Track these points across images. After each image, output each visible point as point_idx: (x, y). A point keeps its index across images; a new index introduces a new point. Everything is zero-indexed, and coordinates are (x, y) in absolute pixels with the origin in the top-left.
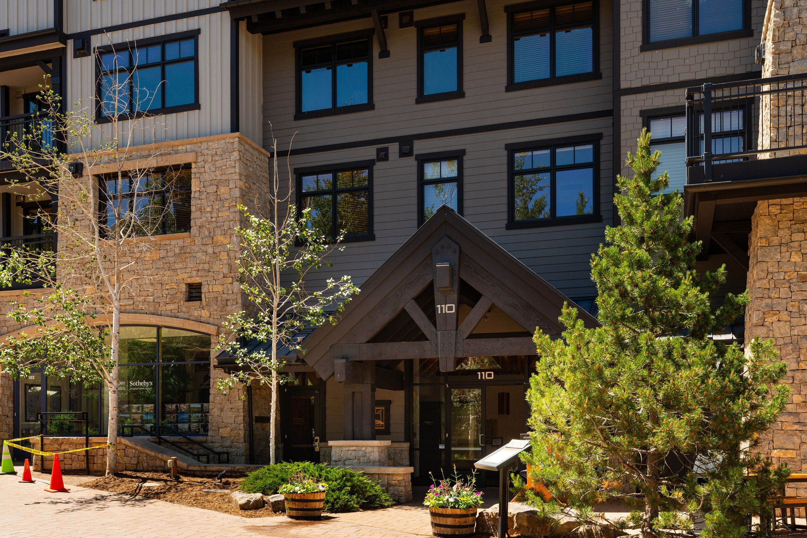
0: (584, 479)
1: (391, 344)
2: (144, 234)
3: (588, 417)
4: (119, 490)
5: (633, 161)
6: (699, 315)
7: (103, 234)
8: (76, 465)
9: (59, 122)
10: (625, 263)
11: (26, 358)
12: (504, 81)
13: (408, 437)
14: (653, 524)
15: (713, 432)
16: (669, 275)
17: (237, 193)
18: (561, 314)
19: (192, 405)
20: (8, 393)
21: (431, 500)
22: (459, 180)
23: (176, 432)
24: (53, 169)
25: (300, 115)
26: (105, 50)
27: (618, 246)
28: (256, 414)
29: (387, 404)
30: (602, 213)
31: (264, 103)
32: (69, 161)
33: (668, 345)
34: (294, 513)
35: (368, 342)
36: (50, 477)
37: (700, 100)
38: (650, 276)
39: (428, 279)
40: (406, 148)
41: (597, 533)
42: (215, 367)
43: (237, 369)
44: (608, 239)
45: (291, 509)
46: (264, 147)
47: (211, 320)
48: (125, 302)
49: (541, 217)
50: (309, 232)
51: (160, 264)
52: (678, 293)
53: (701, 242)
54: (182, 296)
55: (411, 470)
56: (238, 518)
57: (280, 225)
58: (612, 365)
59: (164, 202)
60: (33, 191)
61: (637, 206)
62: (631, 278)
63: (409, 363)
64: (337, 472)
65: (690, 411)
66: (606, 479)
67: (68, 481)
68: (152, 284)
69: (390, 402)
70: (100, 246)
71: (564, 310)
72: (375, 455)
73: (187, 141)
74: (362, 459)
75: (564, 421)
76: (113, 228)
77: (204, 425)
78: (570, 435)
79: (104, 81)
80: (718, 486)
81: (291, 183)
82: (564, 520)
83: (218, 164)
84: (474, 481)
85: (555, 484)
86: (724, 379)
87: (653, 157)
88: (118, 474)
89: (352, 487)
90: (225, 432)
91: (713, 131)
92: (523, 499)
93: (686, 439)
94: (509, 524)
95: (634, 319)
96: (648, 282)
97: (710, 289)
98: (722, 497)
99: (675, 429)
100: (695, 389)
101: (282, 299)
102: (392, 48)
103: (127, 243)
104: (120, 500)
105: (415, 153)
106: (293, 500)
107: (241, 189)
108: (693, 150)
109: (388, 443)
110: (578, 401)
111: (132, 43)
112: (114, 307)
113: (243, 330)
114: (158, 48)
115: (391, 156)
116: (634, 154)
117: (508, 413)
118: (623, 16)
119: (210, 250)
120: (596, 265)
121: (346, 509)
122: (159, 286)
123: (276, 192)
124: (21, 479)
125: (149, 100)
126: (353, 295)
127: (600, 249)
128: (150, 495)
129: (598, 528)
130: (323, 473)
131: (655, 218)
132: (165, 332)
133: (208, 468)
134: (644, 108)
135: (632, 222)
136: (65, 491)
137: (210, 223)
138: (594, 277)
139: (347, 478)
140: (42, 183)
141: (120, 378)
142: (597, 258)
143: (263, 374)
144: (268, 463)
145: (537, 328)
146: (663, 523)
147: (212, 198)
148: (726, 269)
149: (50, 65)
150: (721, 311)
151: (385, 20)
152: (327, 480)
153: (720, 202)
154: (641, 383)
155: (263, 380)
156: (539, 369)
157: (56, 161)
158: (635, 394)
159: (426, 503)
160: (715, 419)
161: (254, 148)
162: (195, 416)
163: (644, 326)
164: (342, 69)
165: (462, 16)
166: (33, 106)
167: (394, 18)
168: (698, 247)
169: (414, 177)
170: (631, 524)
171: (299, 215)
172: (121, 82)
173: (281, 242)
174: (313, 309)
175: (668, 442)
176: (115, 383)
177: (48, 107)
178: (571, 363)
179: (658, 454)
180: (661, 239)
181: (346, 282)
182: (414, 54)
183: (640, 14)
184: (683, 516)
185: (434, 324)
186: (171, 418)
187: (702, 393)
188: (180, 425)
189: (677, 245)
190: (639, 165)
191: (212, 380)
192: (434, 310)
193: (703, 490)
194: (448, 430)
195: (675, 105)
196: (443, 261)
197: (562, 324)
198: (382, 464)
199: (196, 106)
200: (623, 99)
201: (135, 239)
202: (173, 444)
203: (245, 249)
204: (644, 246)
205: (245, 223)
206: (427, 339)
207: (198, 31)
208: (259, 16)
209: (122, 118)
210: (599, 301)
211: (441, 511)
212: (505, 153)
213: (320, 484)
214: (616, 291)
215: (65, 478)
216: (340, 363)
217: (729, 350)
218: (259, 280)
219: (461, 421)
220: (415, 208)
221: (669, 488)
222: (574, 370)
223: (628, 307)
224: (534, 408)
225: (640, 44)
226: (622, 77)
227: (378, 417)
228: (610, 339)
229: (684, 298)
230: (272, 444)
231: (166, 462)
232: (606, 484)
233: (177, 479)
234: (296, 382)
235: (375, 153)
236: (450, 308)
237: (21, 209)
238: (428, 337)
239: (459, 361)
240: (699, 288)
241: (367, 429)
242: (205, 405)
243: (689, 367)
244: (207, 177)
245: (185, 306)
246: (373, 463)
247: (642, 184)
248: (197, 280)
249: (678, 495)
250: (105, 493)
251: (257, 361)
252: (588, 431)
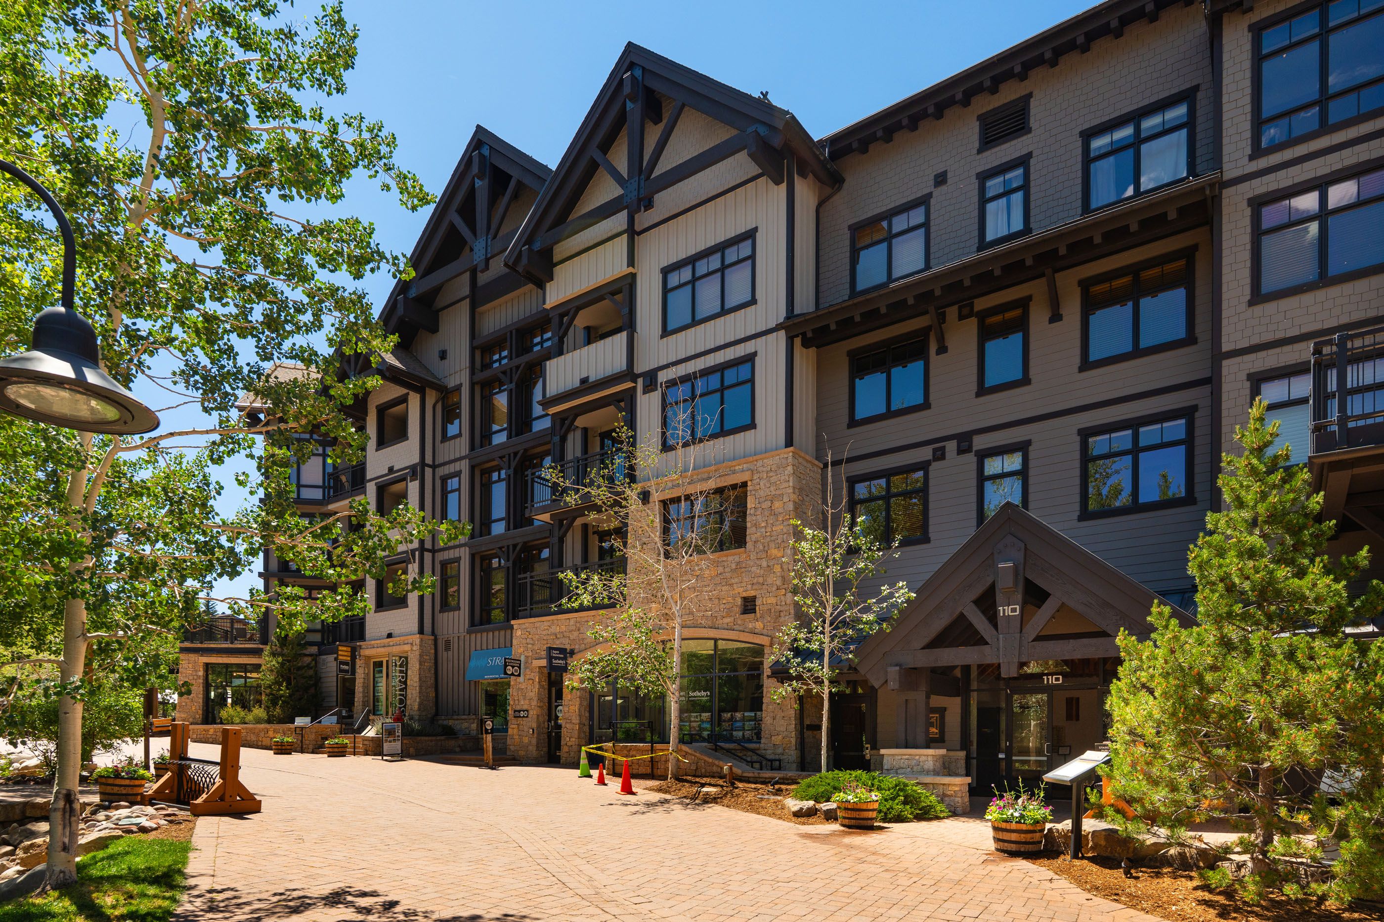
0: (1177, 796)
1: (947, 650)
2: (705, 553)
3: (1182, 727)
4: (680, 794)
5: (1243, 436)
6: (1331, 609)
7: (667, 555)
8: (642, 770)
9: (630, 456)
10: (1233, 553)
11: (601, 673)
12: (1077, 361)
13: (965, 745)
14: (1268, 851)
15: (1351, 745)
16: (1291, 562)
17: (791, 506)
18: (1150, 613)
19: (746, 714)
20: (585, 703)
21: (993, 813)
22: (1023, 474)
23: (730, 739)
24: (625, 499)
25: (853, 423)
26: (672, 383)
27: (1223, 534)
28: (807, 722)
29: (942, 711)
30: (1196, 495)
31: (818, 415)
32: (639, 490)
33: (1290, 645)
34: (846, 822)
35: (923, 648)
36: (620, 780)
37: (1331, 354)
38: (1266, 566)
39: (990, 580)
40: (965, 445)
41: (1192, 857)
42: (768, 677)
43: (791, 678)
44: (1209, 526)
45: (844, 818)
46: (817, 459)
47: (765, 632)
48: (686, 618)
49: (1117, 504)
50: (861, 541)
51: (718, 580)
52: (1303, 584)
53: (1334, 522)
54: (737, 610)
55: (969, 780)
56: (792, 824)
57: (833, 534)
58: (1214, 668)
59: (722, 522)
60: (609, 520)
61: (1248, 487)
62: (1240, 569)
63: (966, 669)
64: (890, 781)
65: (1319, 721)
66: (1205, 797)
67: (637, 785)
68: (710, 599)
69: (945, 709)
70: (665, 567)
71: (1154, 610)
72: (930, 764)
73: (743, 460)
74: (915, 769)
75: (1154, 731)
76: (677, 550)
77: (758, 734)
78: (1160, 748)
79: (670, 414)
80: (1359, 809)
81: (845, 492)
82: (1150, 840)
83: (773, 480)
84: (1042, 795)
85: (1140, 801)
86: (1367, 683)
87: (1270, 429)
88: (678, 779)
89: (906, 797)
90: (777, 740)
91: (1349, 386)
92: (1100, 815)
93: (1313, 754)
94: (1084, 842)
95: (1245, 617)
96: (1262, 573)
97: (1346, 577)
98: (1364, 823)
99: (1299, 742)
100: (1327, 695)
101: (835, 608)
102: (950, 343)
103: (689, 562)
104: (681, 803)
105: (974, 449)
106: (846, 809)
107: (794, 502)
108: (1320, 412)
109: (943, 752)
110: (1171, 710)
111: (695, 373)
112: (677, 623)
113: (795, 640)
114: (718, 375)
115: (947, 455)
116: (1244, 426)
117: (1078, 719)
118: (1225, 270)
119: (764, 564)
120: (1195, 557)
121: (900, 819)
122: (716, 601)
123: (830, 502)
124: (596, 782)
125: (710, 425)
126: (908, 601)
127: (1200, 539)
128: (708, 800)
129: (1194, 851)
130: (876, 782)
131: (1273, 498)
132: (721, 645)
133: (762, 775)
134: (1252, 371)
135: (1240, 504)
136: (634, 794)
137: (764, 537)
138: (1192, 570)
139: (900, 788)
140: (616, 513)
141: (681, 689)
142: (1197, 549)
143: (815, 683)
144: (820, 771)
145: (1122, 629)
146: (1281, 849)
147: (767, 513)
148: (1369, 552)
149: (622, 404)
150: (1362, 602)
151: (943, 315)
152: (879, 789)
153: (1357, 471)
154: (1254, 689)
155: (815, 689)
156: (1121, 675)
157: (628, 492)
158: (1244, 701)
159: (988, 817)
160: (1354, 730)
161: (807, 461)
162: (749, 725)
163: (1257, 623)
164: (896, 371)
165: (1029, 298)
166: (608, 442)
167: (952, 312)
168: (1329, 528)
169: (974, 474)
170: (1238, 849)
171: (853, 524)
172: (684, 412)
173: (834, 552)
174: (865, 617)
175: (1289, 757)
176: (677, 694)
177: (622, 442)
178: (1163, 668)
179: (1274, 770)
180: (1281, 522)
181: (902, 588)
182: (974, 346)
183: (1248, 264)
184: (1309, 841)
185: (996, 626)
186: (725, 725)
187: (1337, 700)
188: (734, 733)
189: (1302, 528)
190: (1251, 440)
191: (765, 690)
192: (996, 612)
193: (1337, 813)
194: (1010, 738)
195: (1294, 362)
196: (1005, 561)
197: (1151, 625)
198: (936, 773)
199: (752, 426)
200: (1225, 363)
201: (695, 557)
202: (728, 751)
203: (799, 560)
204: (1257, 531)
205: (799, 536)
206: (987, 643)
207: (755, 354)
208: (813, 331)
209: (686, 445)
210: (1198, 597)
211: (1004, 825)
212: (1078, 438)
213: (873, 794)
214: (1221, 585)
215: (633, 782)
216: (893, 671)
217: (1372, 647)
218: (813, 590)
219: (1021, 728)
220: (974, 506)
221: (1291, 810)
222: (1166, 675)
223: (1236, 602)
224: (1116, 719)
225: (1248, 297)
226: (1224, 339)
227: (932, 725)
228: (1212, 639)
229: (1311, 590)
230: (824, 752)
231: (722, 768)
232: (1205, 804)
233: (733, 784)
234: (848, 691)
235: (931, 453)
236: (1014, 610)
237: (596, 537)
238: (989, 641)
239: (1022, 664)
240: (1332, 577)
241: (921, 738)
242: (759, 713)
243: (1319, 669)
244: (762, 493)
245: (741, 619)
246: (928, 773)
247: (1255, 461)
248: (752, 593)
249: (1302, 818)
250: (668, 797)
251: (809, 671)
252: (1183, 744)
